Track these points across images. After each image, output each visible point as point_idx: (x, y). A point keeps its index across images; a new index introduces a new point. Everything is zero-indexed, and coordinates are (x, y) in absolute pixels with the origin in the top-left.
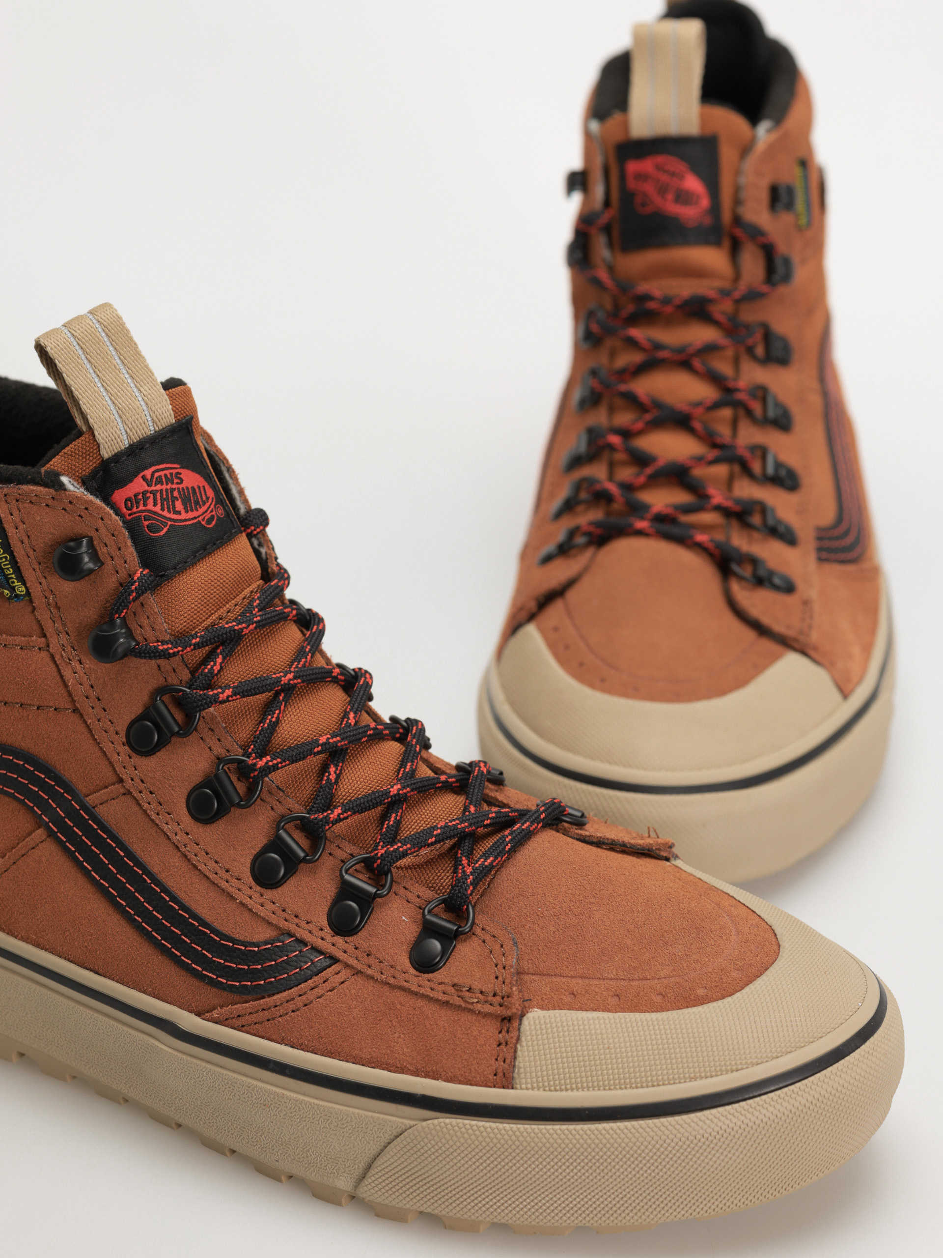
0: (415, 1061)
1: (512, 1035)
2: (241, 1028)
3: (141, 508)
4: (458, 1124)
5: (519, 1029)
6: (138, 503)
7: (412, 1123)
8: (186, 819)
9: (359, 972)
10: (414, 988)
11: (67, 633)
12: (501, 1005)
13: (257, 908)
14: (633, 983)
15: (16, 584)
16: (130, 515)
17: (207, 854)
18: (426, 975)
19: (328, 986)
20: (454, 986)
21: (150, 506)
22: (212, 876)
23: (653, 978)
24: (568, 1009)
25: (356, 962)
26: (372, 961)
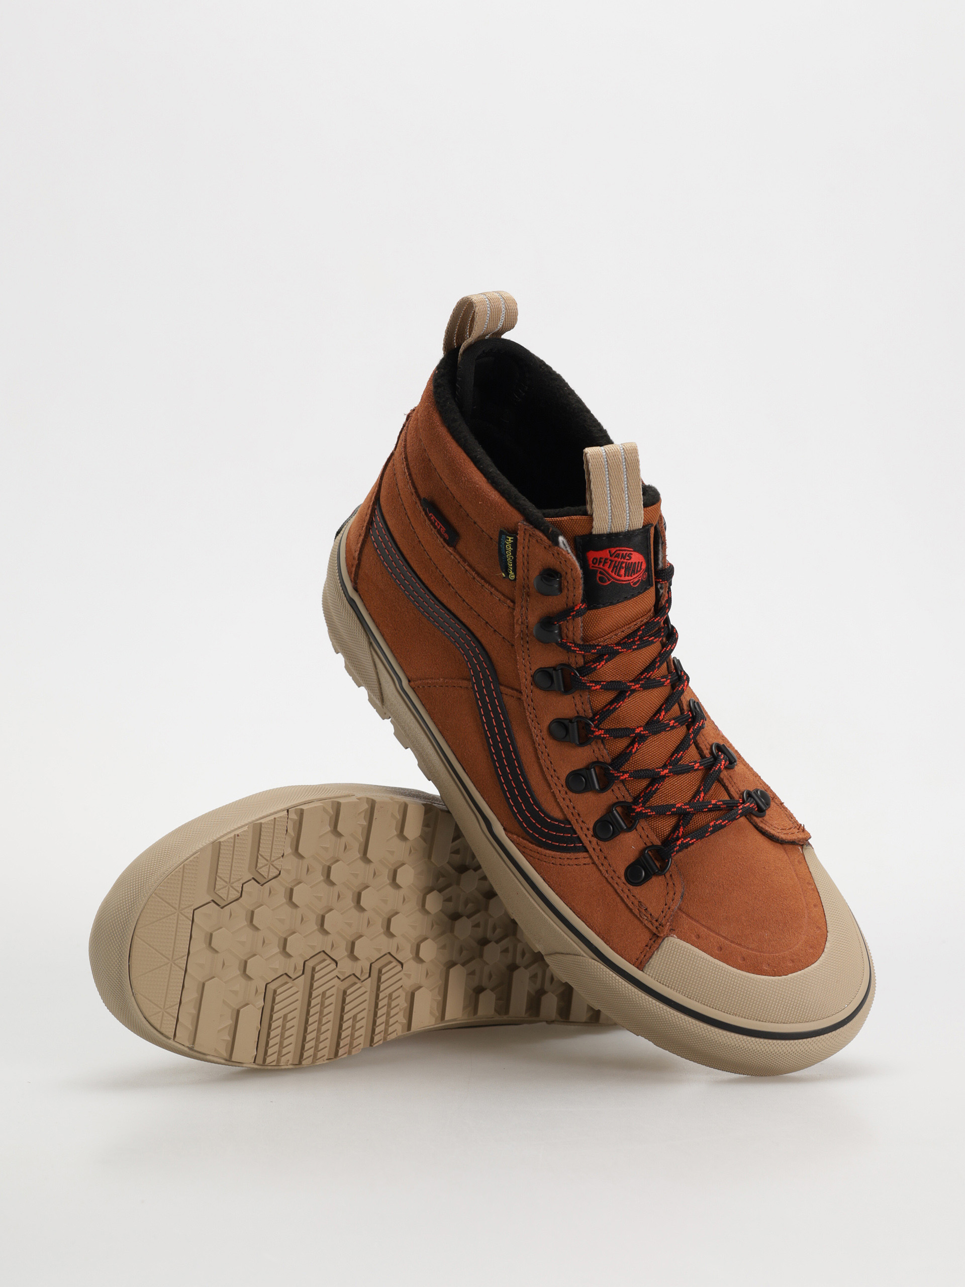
0: (601, 928)
1: (655, 946)
2: (523, 853)
3: (601, 566)
4: (606, 971)
5: (660, 945)
6: (600, 562)
7: (584, 955)
8: (545, 733)
9: (594, 863)
10: (619, 891)
11: (527, 609)
12: (657, 928)
13: (560, 800)
14: (733, 945)
15: (511, 573)
16: (593, 567)
17: (548, 755)
18: (629, 885)
19: (576, 862)
20: (639, 902)
21: (606, 568)
22: (545, 769)
23: (744, 947)
24: (691, 944)
25: (597, 858)
26: (605, 863)
